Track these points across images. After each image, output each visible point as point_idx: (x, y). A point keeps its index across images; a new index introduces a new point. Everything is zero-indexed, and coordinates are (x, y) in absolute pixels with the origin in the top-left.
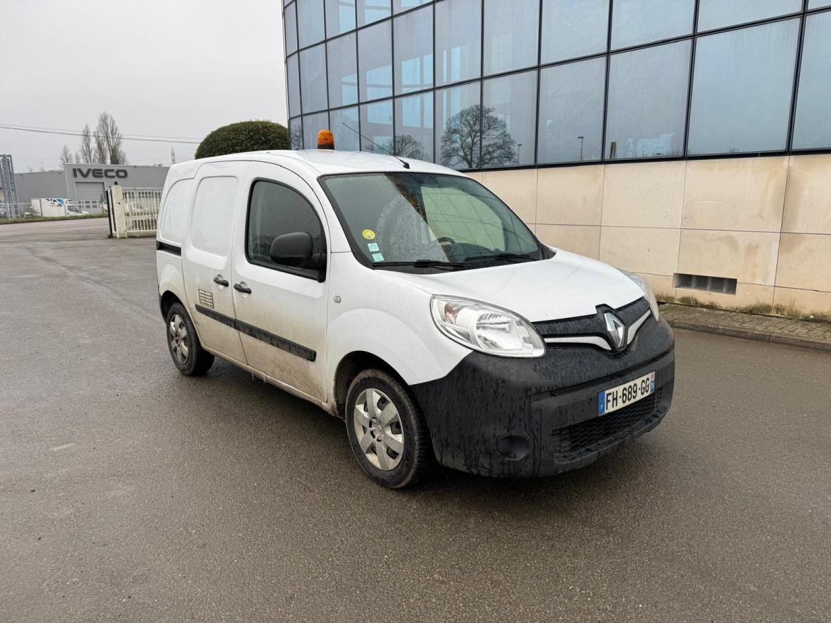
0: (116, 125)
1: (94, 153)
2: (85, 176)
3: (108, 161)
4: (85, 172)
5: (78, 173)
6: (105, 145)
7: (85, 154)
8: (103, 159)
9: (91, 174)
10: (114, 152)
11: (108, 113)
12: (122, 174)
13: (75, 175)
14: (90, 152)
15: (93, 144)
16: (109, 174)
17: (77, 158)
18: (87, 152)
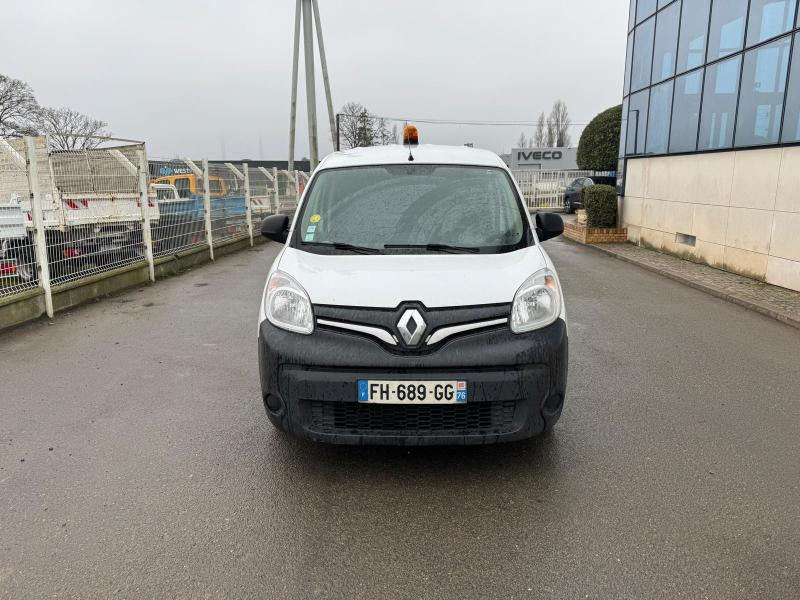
0: (567, 110)
1: (545, 138)
2: (526, 158)
3: (555, 144)
4: (527, 155)
5: (522, 156)
6: (555, 130)
7: (538, 139)
8: (551, 143)
9: (531, 157)
10: (561, 135)
11: (562, 100)
12: (557, 155)
13: (519, 158)
14: (541, 137)
15: (545, 130)
16: (547, 156)
17: (531, 143)
18: (539, 138)
